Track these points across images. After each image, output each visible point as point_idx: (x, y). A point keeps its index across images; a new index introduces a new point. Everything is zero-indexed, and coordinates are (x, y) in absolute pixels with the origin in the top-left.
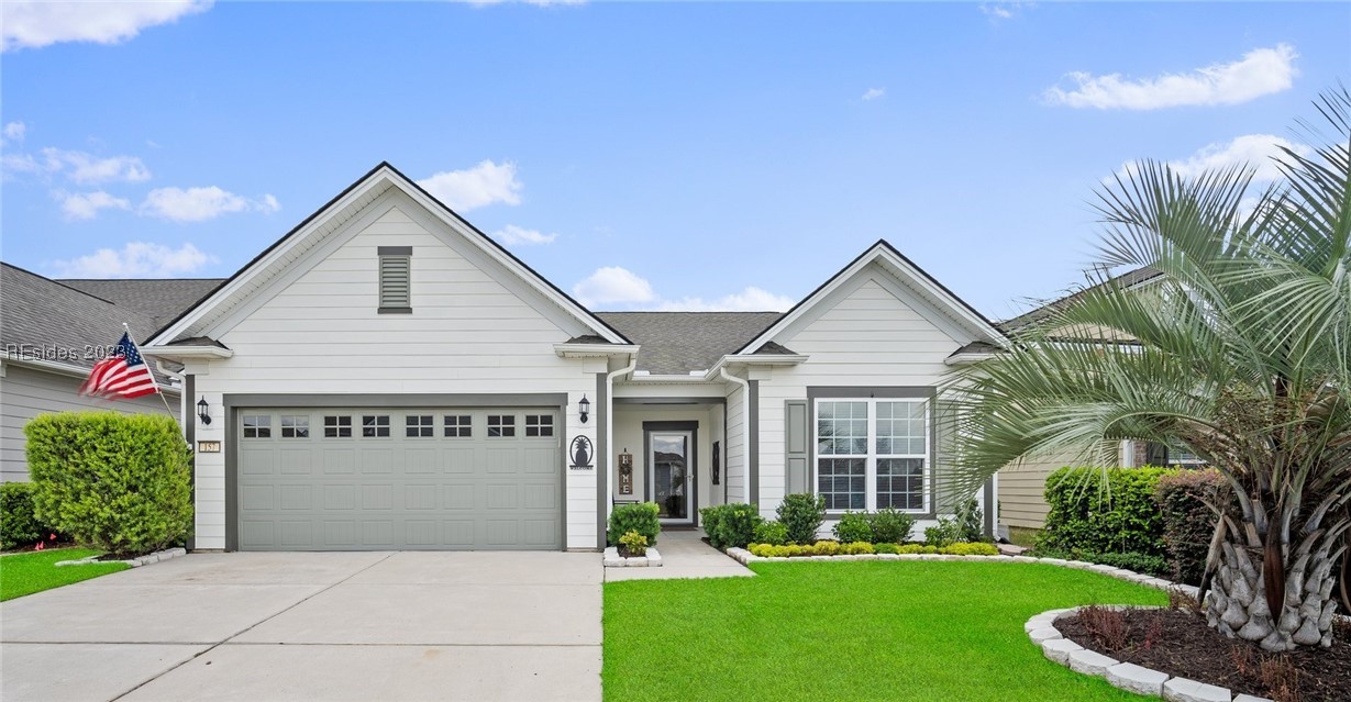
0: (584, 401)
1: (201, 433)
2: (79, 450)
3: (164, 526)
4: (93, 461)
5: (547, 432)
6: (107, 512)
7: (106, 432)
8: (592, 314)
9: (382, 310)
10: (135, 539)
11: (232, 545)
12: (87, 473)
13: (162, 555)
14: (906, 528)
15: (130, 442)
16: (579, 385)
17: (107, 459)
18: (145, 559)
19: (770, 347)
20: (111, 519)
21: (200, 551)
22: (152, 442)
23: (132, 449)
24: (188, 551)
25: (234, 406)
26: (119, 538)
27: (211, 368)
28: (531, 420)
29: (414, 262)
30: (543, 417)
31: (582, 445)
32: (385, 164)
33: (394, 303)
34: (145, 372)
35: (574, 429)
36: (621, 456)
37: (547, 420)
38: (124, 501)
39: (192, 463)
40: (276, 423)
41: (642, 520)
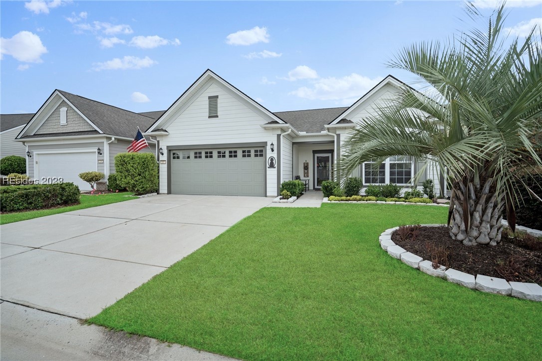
0: (272, 144)
1: (161, 158)
2: (126, 164)
3: (148, 186)
4: (129, 167)
5: (261, 155)
6: (132, 182)
7: (132, 159)
8: (273, 113)
9: (210, 117)
10: (141, 190)
11: (169, 192)
12: (128, 171)
13: (149, 195)
14: (398, 191)
15: (138, 161)
16: (270, 138)
17: (132, 166)
18: (143, 196)
19: (343, 121)
20: (134, 184)
21: (161, 194)
22: (145, 161)
23: (139, 163)
24: (158, 194)
25: (170, 150)
26: (136, 189)
27: (164, 138)
28: (256, 151)
29: (219, 101)
30: (259, 150)
31: (272, 160)
32: (208, 70)
33: (213, 115)
34: (144, 140)
35: (269, 154)
36: (304, 163)
37: (261, 151)
38: (137, 178)
39: (159, 167)
40: (181, 154)
41: (291, 186)
